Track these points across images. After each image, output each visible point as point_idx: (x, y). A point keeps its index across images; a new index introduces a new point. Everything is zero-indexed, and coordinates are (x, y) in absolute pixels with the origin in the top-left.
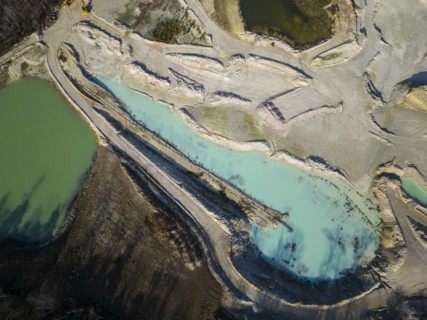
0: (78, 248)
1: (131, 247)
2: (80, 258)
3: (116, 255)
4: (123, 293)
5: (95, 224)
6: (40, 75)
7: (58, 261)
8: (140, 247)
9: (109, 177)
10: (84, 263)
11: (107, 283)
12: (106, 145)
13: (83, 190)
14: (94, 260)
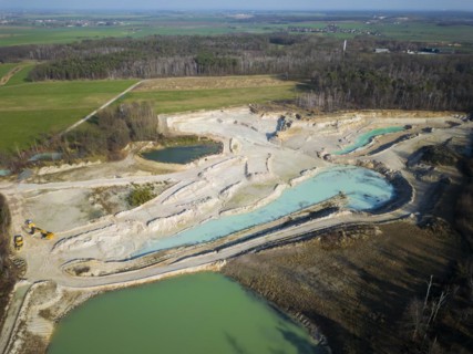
0: (344, 310)
1: (352, 266)
2: (357, 312)
3: (359, 279)
4: (403, 281)
5: (317, 288)
6: (77, 302)
7: (358, 334)
8: (353, 259)
9: (266, 266)
10: (363, 308)
11: (392, 293)
12: (225, 262)
13: (268, 298)
14: (361, 299)
